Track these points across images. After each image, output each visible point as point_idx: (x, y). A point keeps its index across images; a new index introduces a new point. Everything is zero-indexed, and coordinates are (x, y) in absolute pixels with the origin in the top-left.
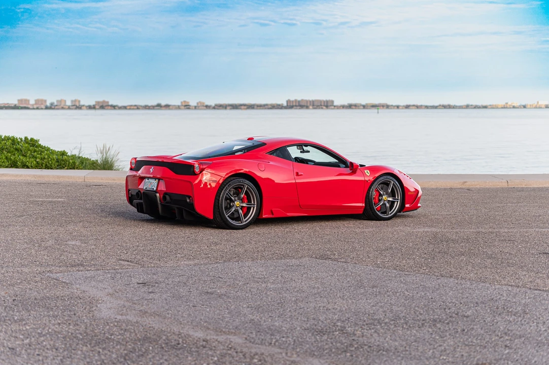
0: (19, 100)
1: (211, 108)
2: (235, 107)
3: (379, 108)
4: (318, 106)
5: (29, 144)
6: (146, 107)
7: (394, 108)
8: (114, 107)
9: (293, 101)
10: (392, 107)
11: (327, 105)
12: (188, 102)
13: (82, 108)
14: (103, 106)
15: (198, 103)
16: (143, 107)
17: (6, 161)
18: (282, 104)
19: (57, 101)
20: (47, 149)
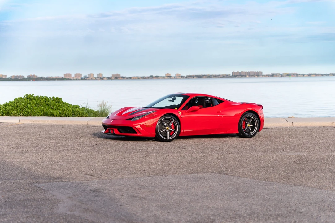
0: (65, 75)
1: (184, 77)
2: (199, 77)
3: (290, 76)
4: (252, 75)
6: (144, 78)
7: (301, 76)
8: (123, 78)
9: (236, 73)
11: (258, 75)
12: (170, 74)
13: (104, 79)
14: (117, 77)
15: (176, 75)
16: (142, 78)
17: (40, 112)
18: (229, 75)
19: (88, 75)
20: (67, 104)
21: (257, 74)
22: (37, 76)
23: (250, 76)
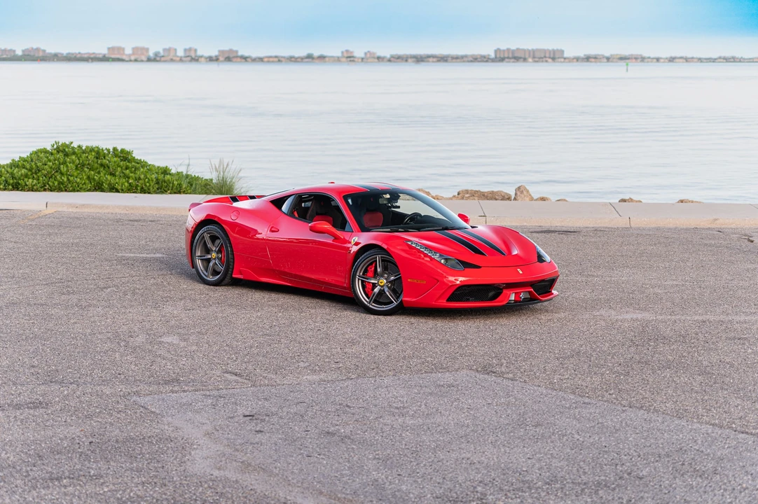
0: (109, 49)
1: (385, 60)
2: (419, 59)
3: (627, 61)
4: (541, 58)
5: (120, 157)
6: (292, 60)
7: (652, 62)
8: (245, 59)
9: (504, 51)
10: (649, 60)
11: (554, 56)
12: (352, 53)
13: (200, 59)
14: (229, 57)
15: (366, 54)
16: (288, 59)
17: (87, 181)
18: (489, 55)
19: (164, 50)
20: (143, 164)
21: (552, 56)
22: (44, 51)
23: (536, 60)
